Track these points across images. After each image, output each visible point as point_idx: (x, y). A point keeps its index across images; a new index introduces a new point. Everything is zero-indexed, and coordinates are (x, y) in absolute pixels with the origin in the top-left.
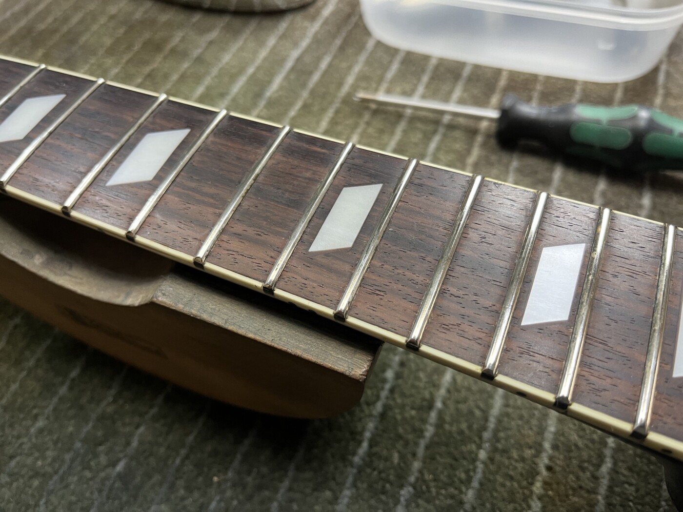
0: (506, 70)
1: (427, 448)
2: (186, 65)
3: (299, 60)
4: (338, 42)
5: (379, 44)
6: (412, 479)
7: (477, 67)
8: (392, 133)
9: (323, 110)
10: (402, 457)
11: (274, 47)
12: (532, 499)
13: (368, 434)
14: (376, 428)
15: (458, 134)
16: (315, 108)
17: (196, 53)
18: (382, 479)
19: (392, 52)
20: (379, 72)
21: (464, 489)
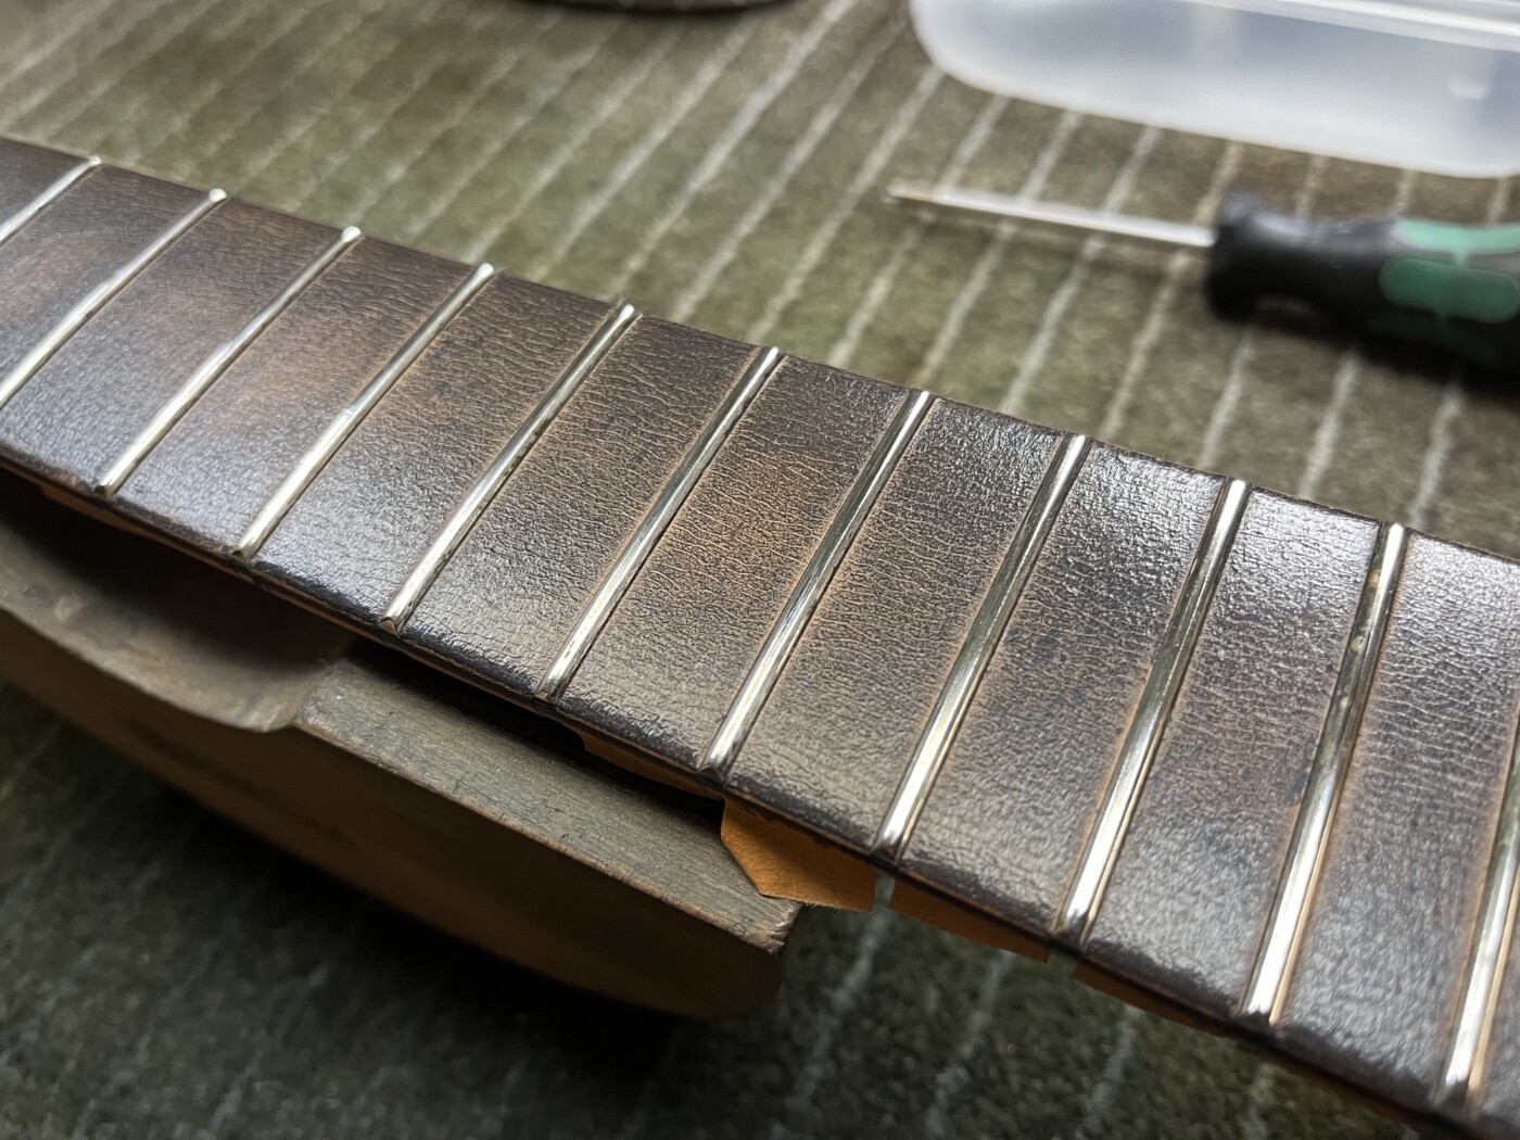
0: (1238, 143)
1: (1006, 981)
2: (519, 122)
3: (767, 114)
4: (856, 77)
5: (949, 82)
6: (967, 1050)
7: (1169, 135)
8: (967, 277)
9: (815, 223)
10: (947, 999)
11: (715, 86)
12: (1247, 1118)
13: (870, 943)
14: (891, 929)
15: (1117, 282)
16: (797, 219)
17: (543, 95)
18: (897, 1045)
19: (977, 98)
20: (943, 144)
21: (1085, 1081)
